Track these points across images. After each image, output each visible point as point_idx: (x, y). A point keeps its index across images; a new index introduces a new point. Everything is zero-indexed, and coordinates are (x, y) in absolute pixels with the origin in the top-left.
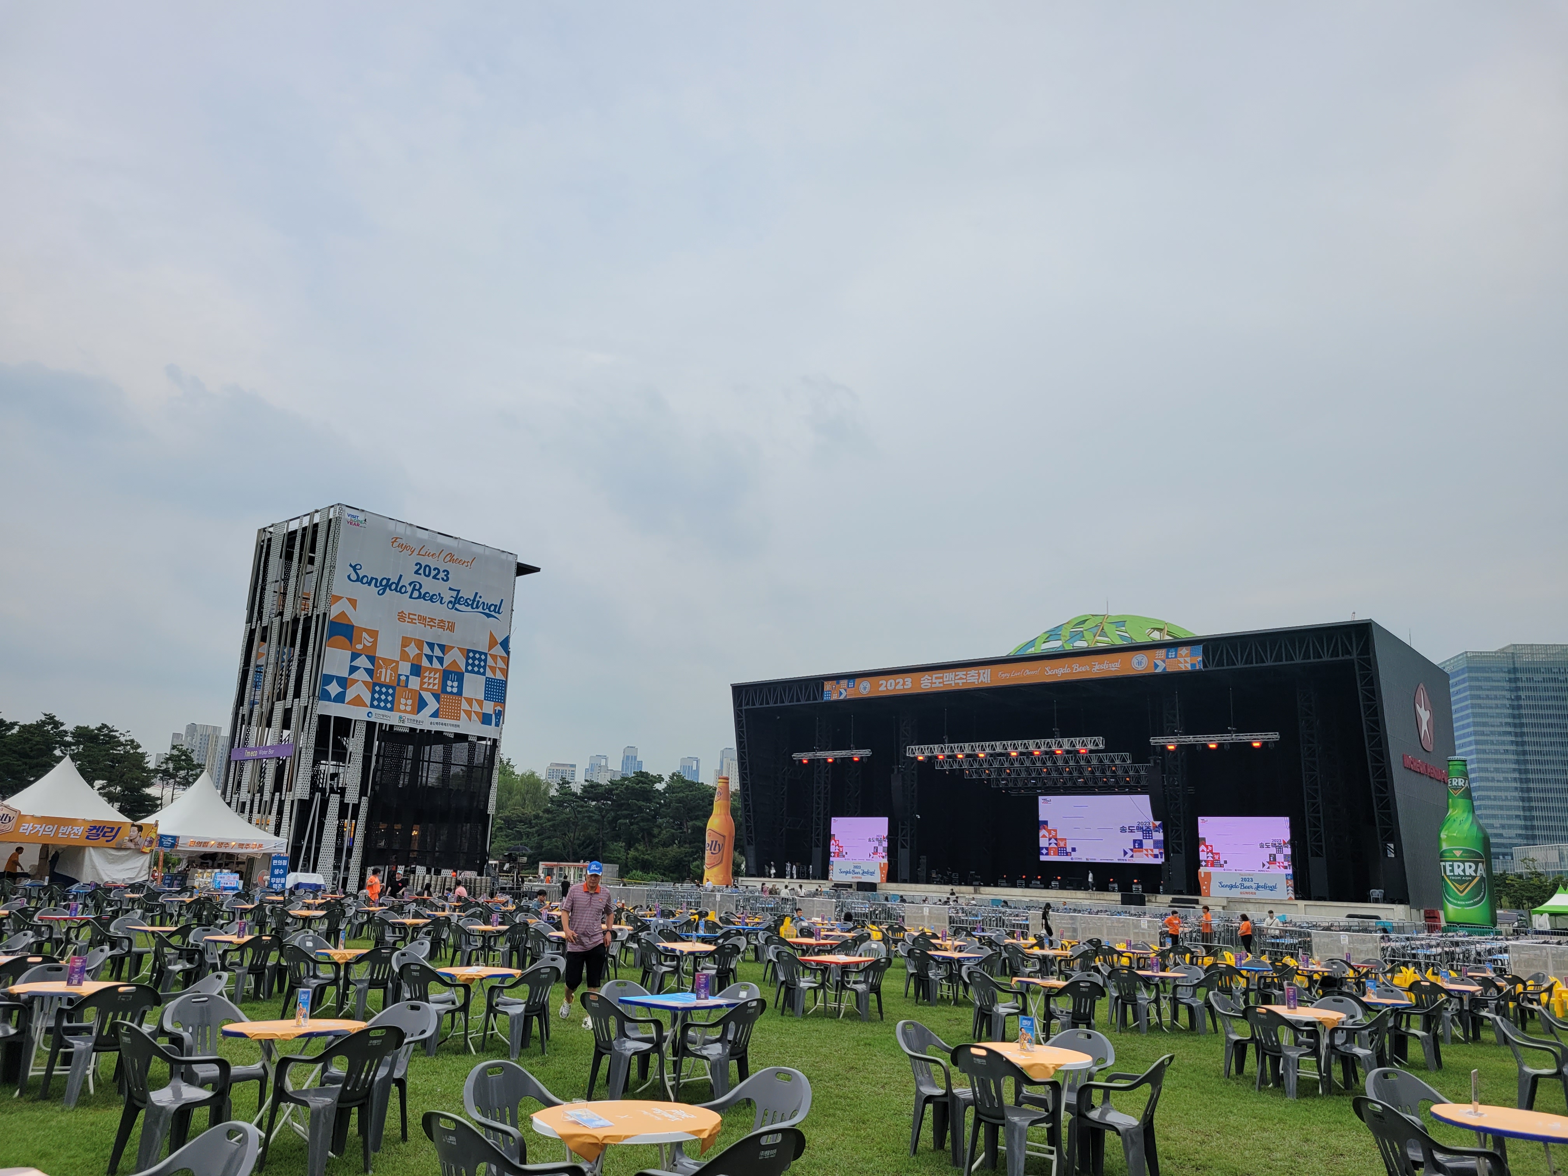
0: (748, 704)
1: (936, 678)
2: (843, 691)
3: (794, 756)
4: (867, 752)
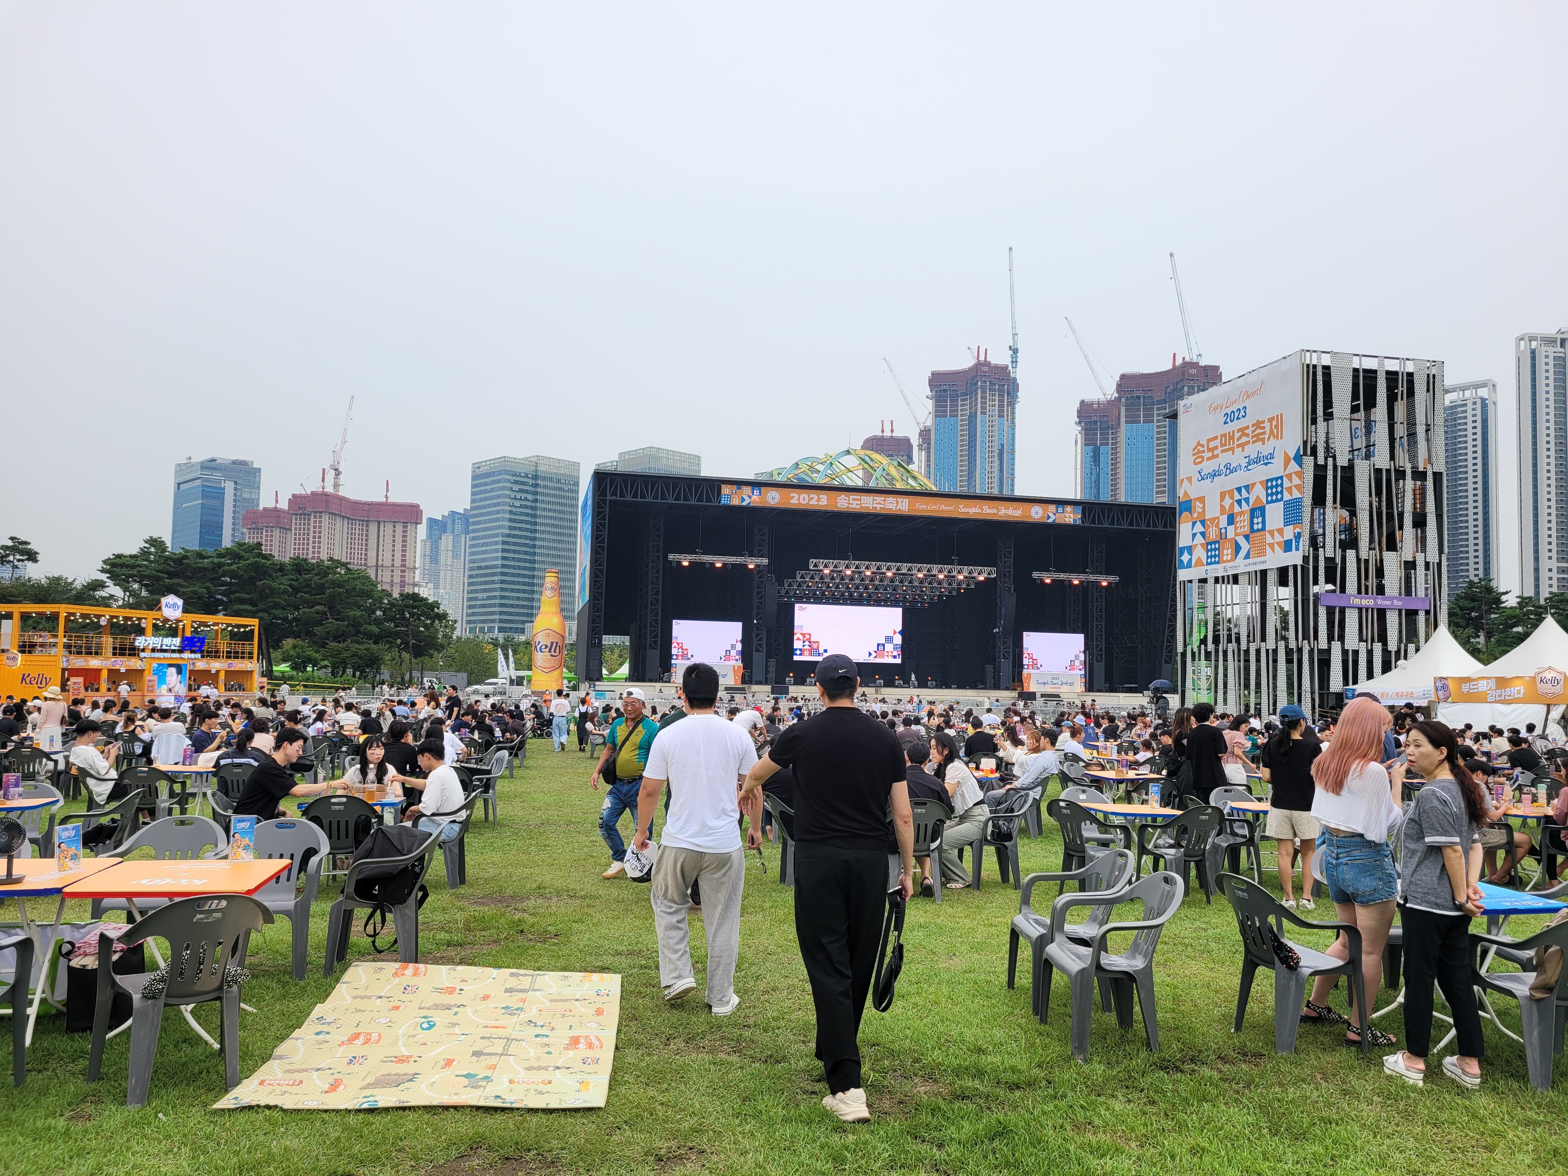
0: (614, 494)
1: (852, 499)
2: (745, 497)
3: (671, 557)
4: (765, 561)
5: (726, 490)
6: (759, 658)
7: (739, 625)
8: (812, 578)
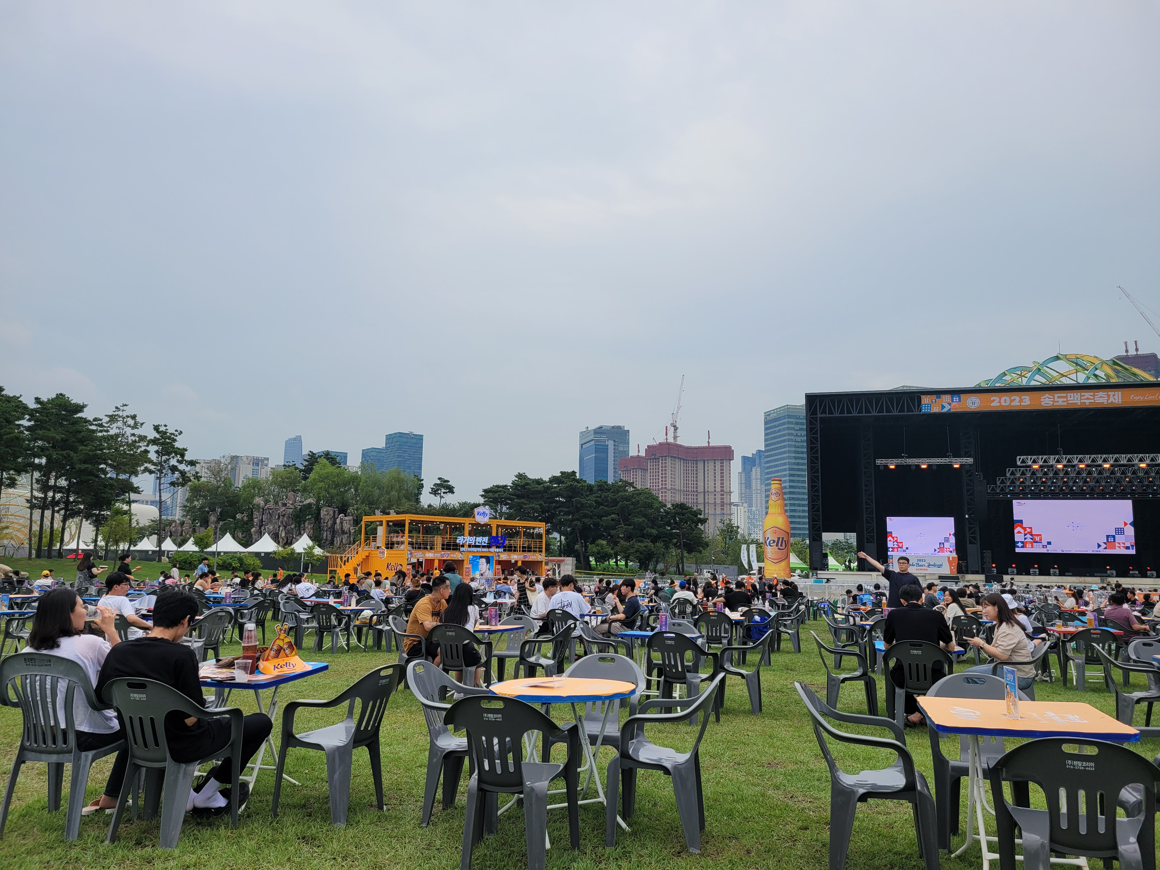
0: (824, 412)
1: (1059, 397)
2: (945, 404)
3: (879, 462)
4: (970, 460)
5: (925, 400)
6: (973, 550)
7: (952, 520)
8: (1023, 473)
